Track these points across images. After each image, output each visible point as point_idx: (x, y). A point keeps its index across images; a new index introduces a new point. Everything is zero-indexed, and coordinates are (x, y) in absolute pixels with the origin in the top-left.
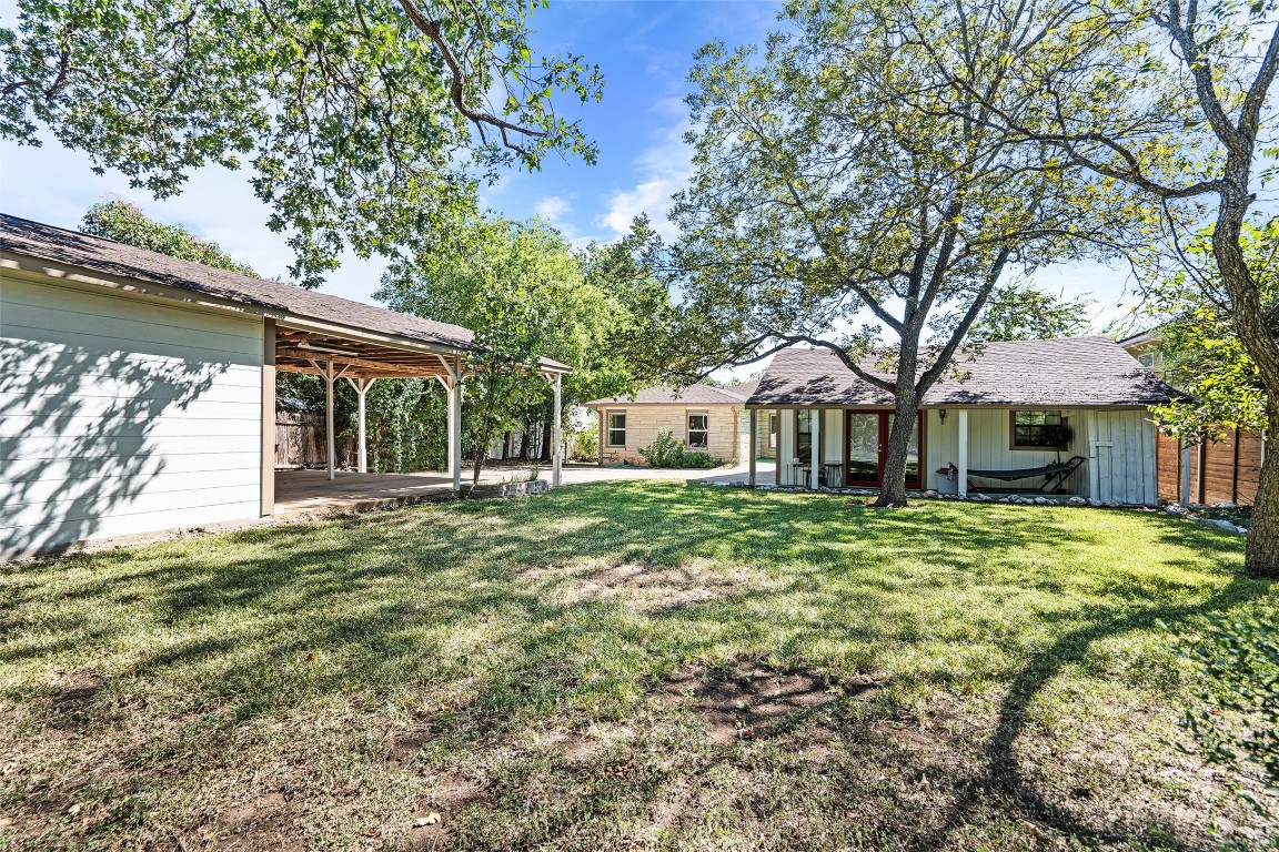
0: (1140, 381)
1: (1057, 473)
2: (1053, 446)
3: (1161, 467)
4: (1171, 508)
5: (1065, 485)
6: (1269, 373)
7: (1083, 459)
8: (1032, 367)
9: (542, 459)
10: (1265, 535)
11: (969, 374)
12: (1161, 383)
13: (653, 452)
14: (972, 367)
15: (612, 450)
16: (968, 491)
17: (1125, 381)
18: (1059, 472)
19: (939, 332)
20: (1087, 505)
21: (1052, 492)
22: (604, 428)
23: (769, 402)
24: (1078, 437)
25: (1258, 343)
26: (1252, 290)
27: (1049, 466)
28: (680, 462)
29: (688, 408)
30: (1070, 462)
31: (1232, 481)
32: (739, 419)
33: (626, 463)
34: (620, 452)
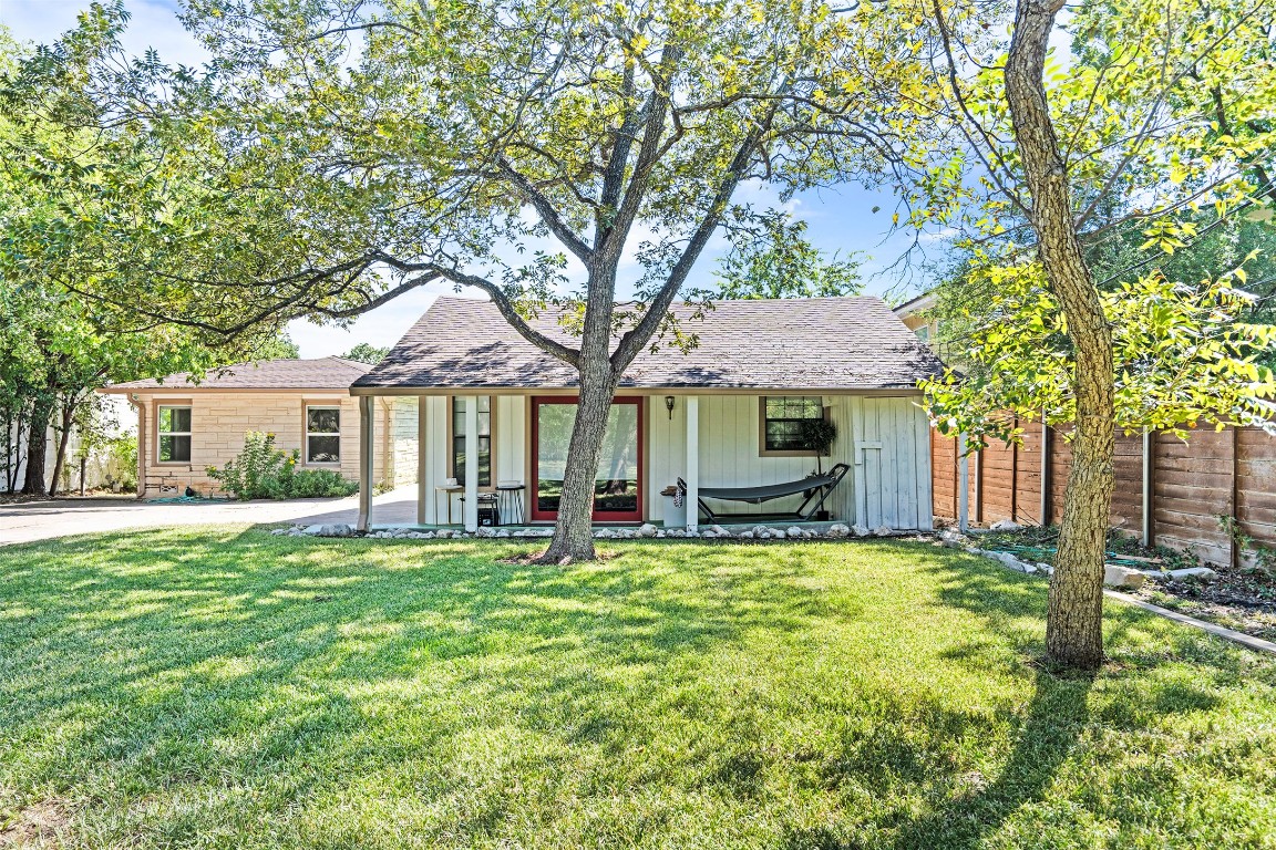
0: (913, 357)
1: (817, 488)
2: (813, 449)
3: (936, 473)
4: (947, 535)
5: (828, 507)
6: (1079, 321)
7: (847, 467)
8: (789, 334)
9: (25, 491)
10: (1072, 597)
11: (695, 338)
12: (936, 359)
13: (238, 473)
14: (697, 327)
15: (165, 471)
16: (701, 522)
17: (896, 357)
18: (820, 487)
19: (653, 268)
20: (851, 537)
21: (810, 518)
22: (149, 431)
23: (392, 382)
24: (841, 435)
25: (1066, 270)
26: (1059, 171)
27: (809, 479)
28: (289, 490)
29: (306, 396)
30: (833, 472)
31: (1011, 491)
32: (392, 415)
33: (190, 493)
34: (181, 474)
